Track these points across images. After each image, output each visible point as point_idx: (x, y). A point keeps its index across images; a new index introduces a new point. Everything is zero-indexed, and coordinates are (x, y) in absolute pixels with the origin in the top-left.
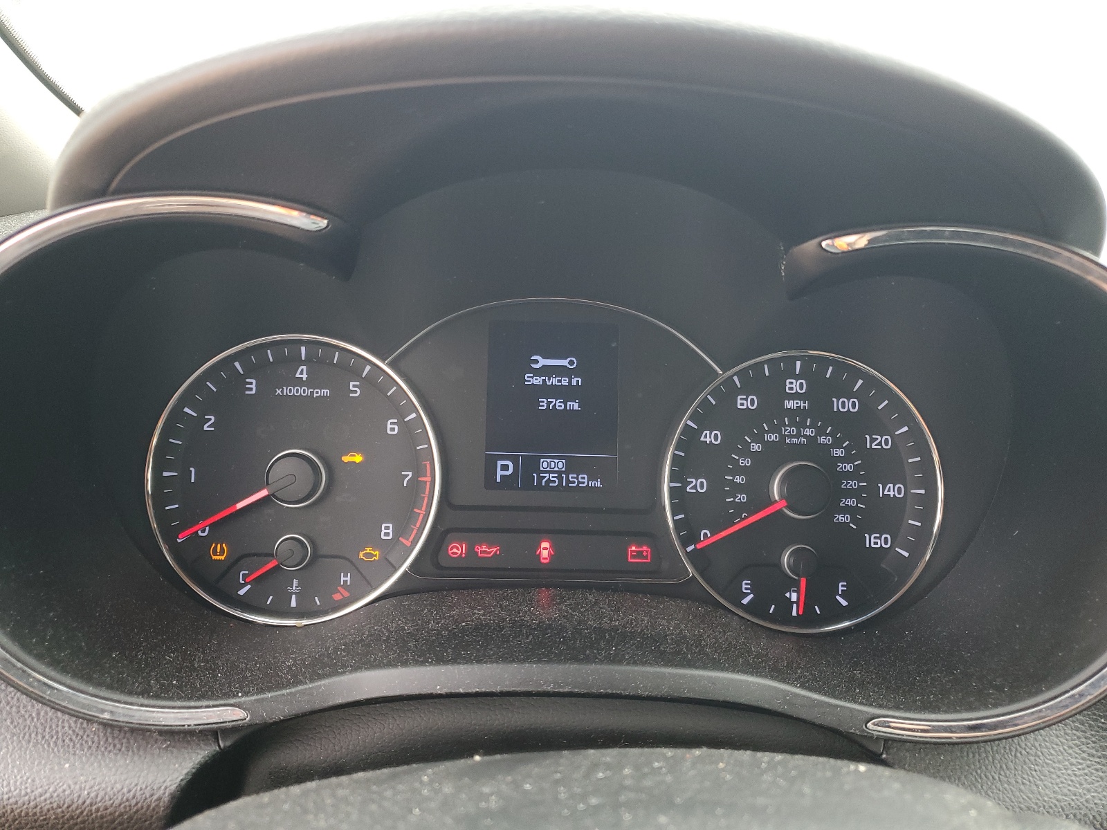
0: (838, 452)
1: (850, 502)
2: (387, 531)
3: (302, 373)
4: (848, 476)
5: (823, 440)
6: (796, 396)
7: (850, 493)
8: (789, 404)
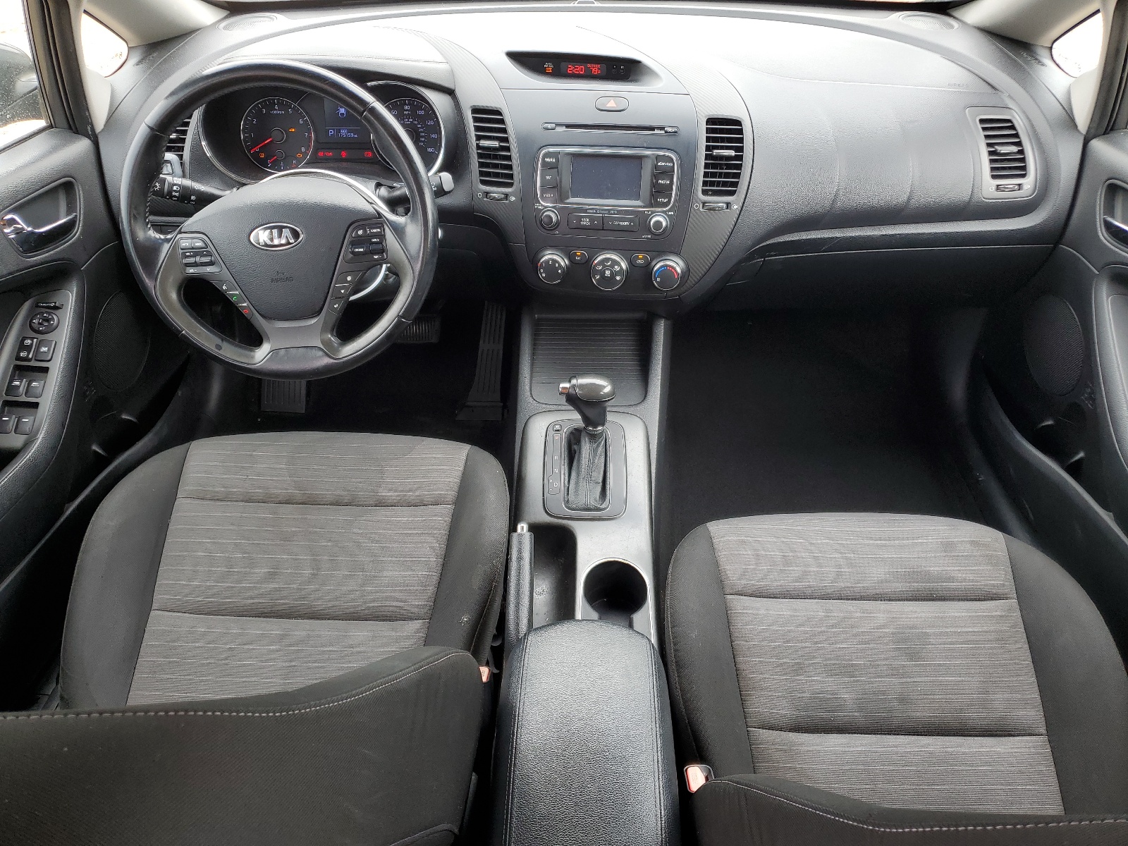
0: (419, 126)
1: (423, 139)
2: (303, 149)
3: (276, 107)
4: (422, 132)
5: (416, 122)
6: (407, 110)
7: (422, 137)
8: (405, 112)
